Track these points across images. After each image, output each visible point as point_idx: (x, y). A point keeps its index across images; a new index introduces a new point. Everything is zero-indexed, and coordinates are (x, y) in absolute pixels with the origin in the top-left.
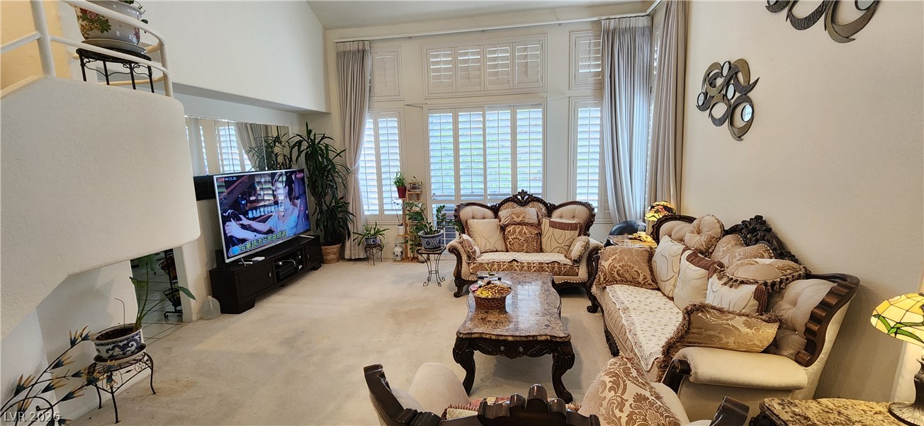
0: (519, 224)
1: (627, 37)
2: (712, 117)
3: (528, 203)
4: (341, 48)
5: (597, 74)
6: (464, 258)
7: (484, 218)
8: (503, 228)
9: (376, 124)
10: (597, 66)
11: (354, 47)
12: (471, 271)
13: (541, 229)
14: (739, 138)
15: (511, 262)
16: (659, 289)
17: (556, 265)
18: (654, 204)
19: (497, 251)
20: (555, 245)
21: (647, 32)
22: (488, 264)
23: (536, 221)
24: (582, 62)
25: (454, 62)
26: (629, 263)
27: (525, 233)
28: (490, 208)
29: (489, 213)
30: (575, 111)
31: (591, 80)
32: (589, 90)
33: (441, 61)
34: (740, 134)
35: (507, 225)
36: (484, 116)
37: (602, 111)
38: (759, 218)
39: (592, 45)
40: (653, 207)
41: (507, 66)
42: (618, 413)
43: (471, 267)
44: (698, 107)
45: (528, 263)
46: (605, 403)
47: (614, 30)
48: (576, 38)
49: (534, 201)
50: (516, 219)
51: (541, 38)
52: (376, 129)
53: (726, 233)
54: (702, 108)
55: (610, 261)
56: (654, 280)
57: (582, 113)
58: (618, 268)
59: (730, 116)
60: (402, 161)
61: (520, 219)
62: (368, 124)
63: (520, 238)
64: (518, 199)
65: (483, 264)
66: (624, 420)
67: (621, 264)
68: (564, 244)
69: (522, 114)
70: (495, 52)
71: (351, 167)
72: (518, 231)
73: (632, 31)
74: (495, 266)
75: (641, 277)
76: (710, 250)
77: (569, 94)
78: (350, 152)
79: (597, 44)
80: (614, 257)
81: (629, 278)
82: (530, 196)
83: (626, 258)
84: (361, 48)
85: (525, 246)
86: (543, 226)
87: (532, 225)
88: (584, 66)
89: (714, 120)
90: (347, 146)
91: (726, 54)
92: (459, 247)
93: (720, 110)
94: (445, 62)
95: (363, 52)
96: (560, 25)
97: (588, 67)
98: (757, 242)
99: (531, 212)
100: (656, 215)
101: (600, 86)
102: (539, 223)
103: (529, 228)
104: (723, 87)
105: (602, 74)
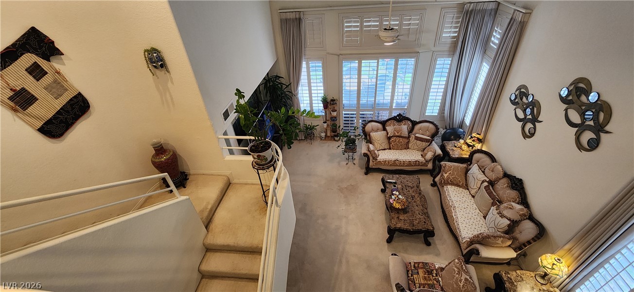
0: (398, 136)
1: (479, 17)
2: (515, 112)
3: (403, 122)
4: (284, 16)
5: (454, 37)
6: (371, 158)
8: (389, 138)
9: (308, 65)
10: (455, 32)
11: (292, 16)
13: (410, 140)
14: (525, 138)
15: (395, 161)
16: (468, 189)
17: (417, 162)
19: (385, 149)
21: (493, 13)
22: (383, 162)
23: (407, 135)
24: (446, 29)
25: (362, 26)
26: (457, 177)
27: (401, 141)
28: (381, 123)
29: (380, 126)
30: (436, 60)
31: (449, 41)
32: (446, 48)
33: (352, 25)
34: (526, 136)
35: (392, 137)
36: (378, 63)
37: (452, 61)
38: (520, 180)
39: (455, 18)
42: (460, 284)
43: (374, 163)
44: (510, 99)
45: (403, 161)
46: (455, 278)
47: (472, 10)
48: (445, 12)
49: (405, 120)
50: (396, 134)
51: (421, 12)
52: (308, 68)
53: (506, 176)
54: (513, 102)
55: (447, 174)
56: (467, 185)
57: (440, 61)
58: (451, 178)
59: (525, 121)
60: (324, 86)
61: (399, 134)
62: (304, 65)
63: (398, 144)
64: (397, 119)
65: (380, 162)
66: (461, 286)
67: (453, 177)
69: (402, 62)
71: (295, 92)
72: (397, 141)
74: (387, 162)
75: (461, 183)
76: (496, 182)
77: (434, 49)
78: (294, 84)
79: (458, 18)
80: (450, 172)
81: (456, 183)
82: (404, 117)
83: (455, 173)
84: (297, 16)
85: (400, 147)
86: (411, 139)
88: (447, 32)
89: (516, 116)
90: (292, 81)
91: (534, 90)
92: (369, 153)
93: (520, 113)
94: (355, 27)
95: (299, 21)
96: (436, 4)
97: (449, 33)
98: (516, 190)
99: (404, 128)
100: (473, 142)
101: (454, 45)
102: (409, 137)
103: (404, 139)
104: (526, 104)
105: (457, 37)
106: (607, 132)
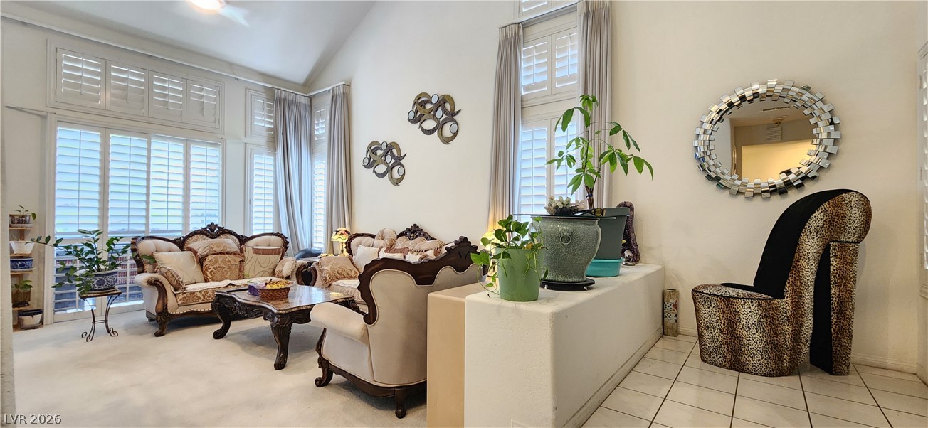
0: (220, 253)
1: (294, 107)
2: (376, 173)
3: (219, 235)
5: (269, 129)
6: (169, 289)
7: (170, 251)
8: (200, 260)
10: (271, 123)
12: (180, 302)
13: (244, 257)
14: (397, 184)
18: (338, 230)
19: (196, 283)
20: (259, 269)
21: (308, 109)
22: (200, 292)
23: (237, 250)
24: (257, 117)
25: (105, 75)
27: (229, 261)
28: (174, 242)
29: (175, 246)
30: (251, 157)
31: (265, 133)
32: (263, 140)
33: (83, 69)
34: (397, 182)
35: (206, 256)
36: (149, 144)
37: (275, 160)
38: (415, 225)
39: (266, 105)
40: (337, 232)
41: (180, 99)
43: (180, 298)
44: (364, 166)
47: (285, 100)
48: (251, 95)
49: (226, 233)
50: (215, 251)
51: (218, 85)
53: (399, 236)
54: (368, 166)
57: (258, 159)
58: (338, 269)
59: (390, 170)
61: (221, 250)
63: (224, 266)
64: (208, 232)
65: (194, 293)
67: (339, 266)
68: (268, 268)
69: (195, 150)
70: (164, 81)
72: (220, 260)
73: (298, 105)
75: (353, 273)
77: (246, 140)
79: (271, 106)
81: (346, 275)
82: (221, 229)
83: (341, 262)
85: (229, 274)
86: (246, 254)
87: (234, 253)
88: (259, 121)
89: (378, 175)
91: (384, 138)
93: (381, 168)
94: (89, 72)
96: (236, 79)
97: (262, 121)
98: (417, 237)
99: (227, 243)
101: (273, 139)
102: (242, 251)
103: (232, 256)
104: (382, 155)
105: (275, 129)
106: (458, 112)
